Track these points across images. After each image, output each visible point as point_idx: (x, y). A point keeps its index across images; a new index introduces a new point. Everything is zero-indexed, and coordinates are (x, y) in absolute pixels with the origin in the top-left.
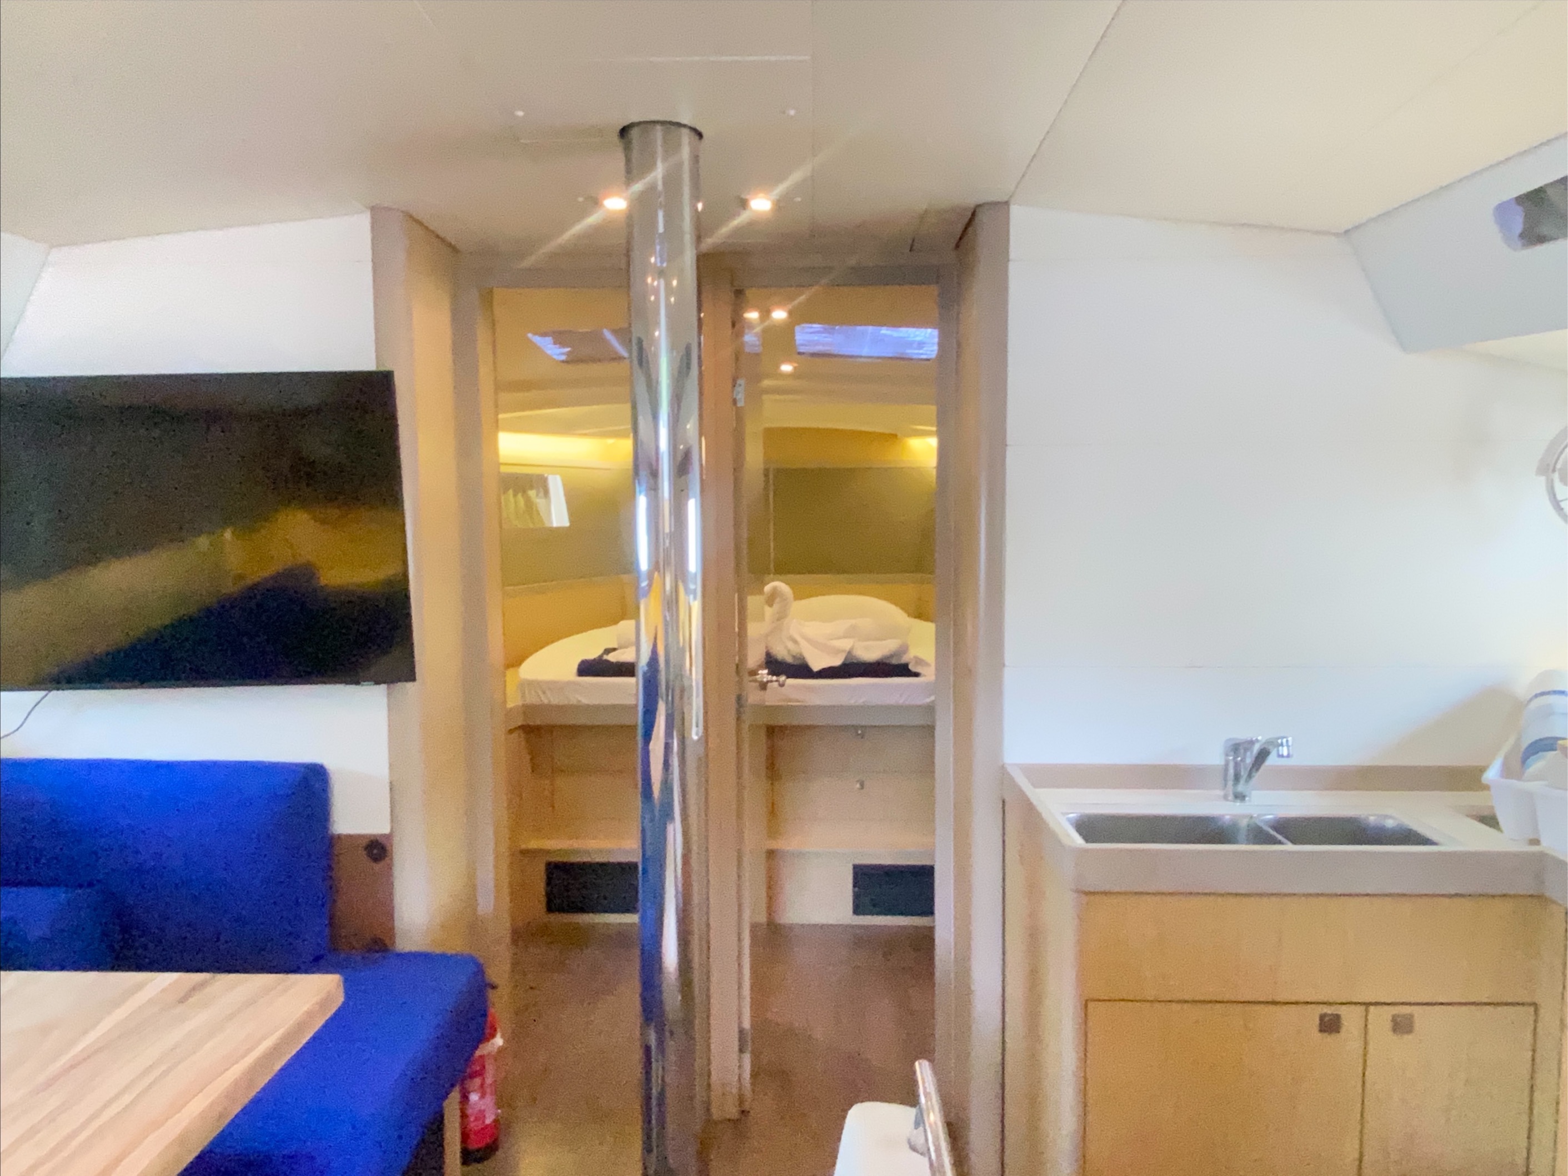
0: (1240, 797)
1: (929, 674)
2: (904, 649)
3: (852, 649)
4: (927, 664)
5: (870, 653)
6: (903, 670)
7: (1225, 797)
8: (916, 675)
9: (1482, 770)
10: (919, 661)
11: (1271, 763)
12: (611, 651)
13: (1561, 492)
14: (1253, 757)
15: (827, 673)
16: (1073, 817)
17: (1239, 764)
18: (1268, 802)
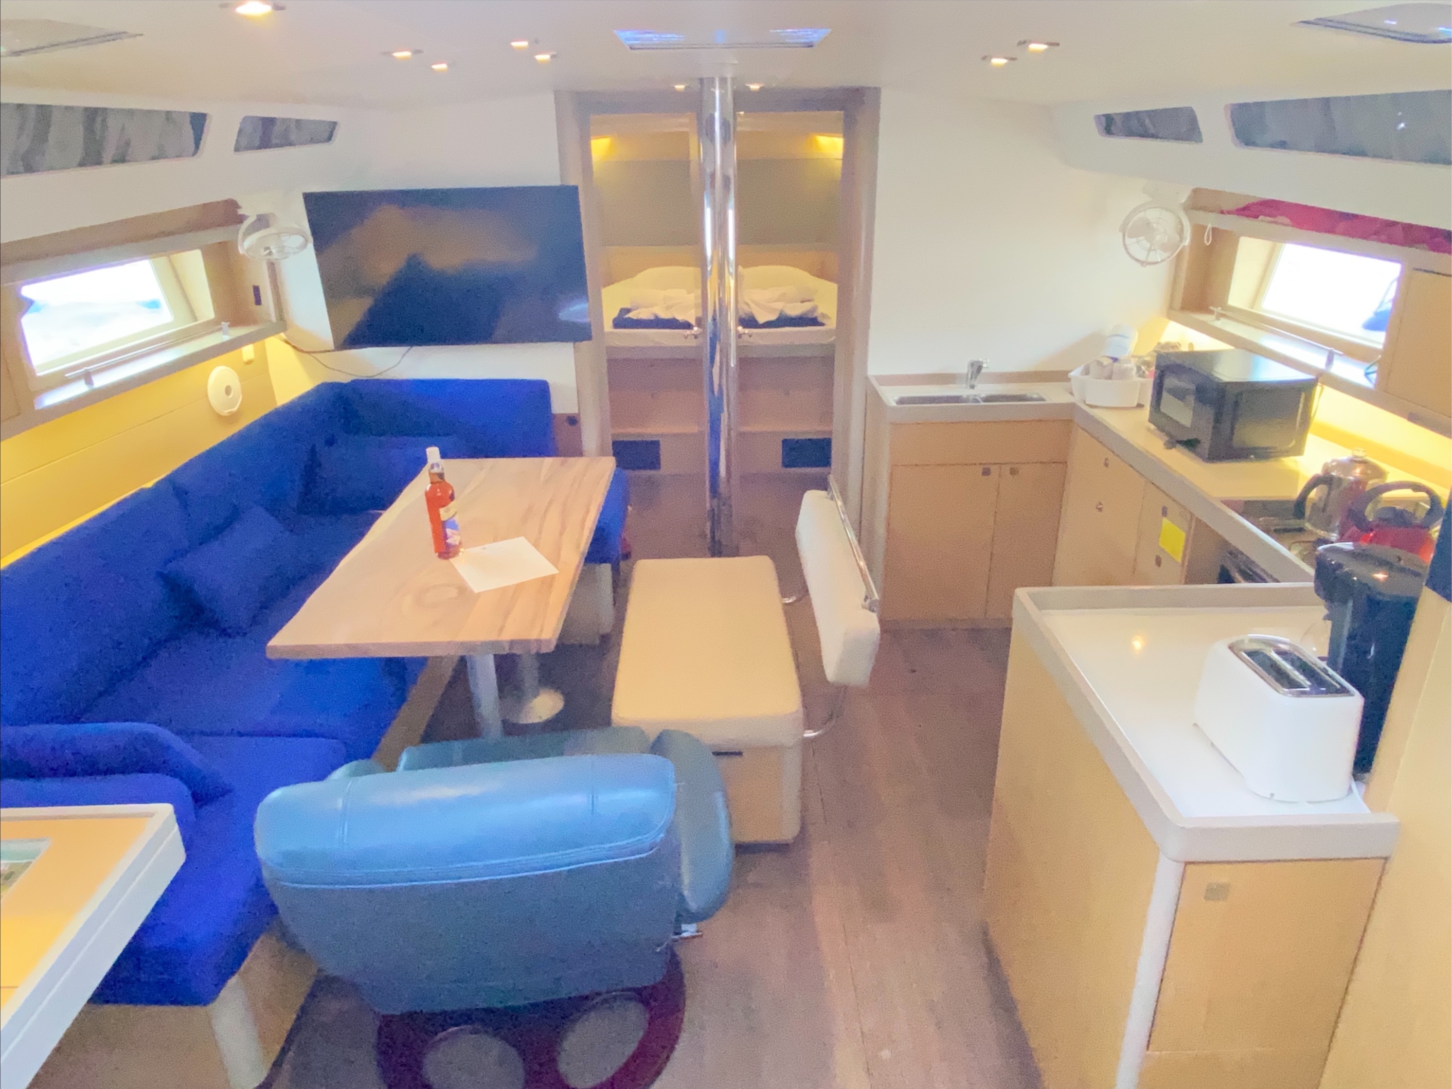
0: (973, 387)
1: (831, 325)
2: (814, 309)
3: (783, 308)
4: (829, 318)
5: (795, 310)
6: (814, 322)
7: (966, 388)
8: (822, 324)
9: (1069, 372)
10: (823, 315)
11: (983, 371)
12: (628, 311)
13: (1128, 241)
14: (977, 368)
15: (768, 325)
16: (896, 398)
17: (973, 372)
18: (984, 389)
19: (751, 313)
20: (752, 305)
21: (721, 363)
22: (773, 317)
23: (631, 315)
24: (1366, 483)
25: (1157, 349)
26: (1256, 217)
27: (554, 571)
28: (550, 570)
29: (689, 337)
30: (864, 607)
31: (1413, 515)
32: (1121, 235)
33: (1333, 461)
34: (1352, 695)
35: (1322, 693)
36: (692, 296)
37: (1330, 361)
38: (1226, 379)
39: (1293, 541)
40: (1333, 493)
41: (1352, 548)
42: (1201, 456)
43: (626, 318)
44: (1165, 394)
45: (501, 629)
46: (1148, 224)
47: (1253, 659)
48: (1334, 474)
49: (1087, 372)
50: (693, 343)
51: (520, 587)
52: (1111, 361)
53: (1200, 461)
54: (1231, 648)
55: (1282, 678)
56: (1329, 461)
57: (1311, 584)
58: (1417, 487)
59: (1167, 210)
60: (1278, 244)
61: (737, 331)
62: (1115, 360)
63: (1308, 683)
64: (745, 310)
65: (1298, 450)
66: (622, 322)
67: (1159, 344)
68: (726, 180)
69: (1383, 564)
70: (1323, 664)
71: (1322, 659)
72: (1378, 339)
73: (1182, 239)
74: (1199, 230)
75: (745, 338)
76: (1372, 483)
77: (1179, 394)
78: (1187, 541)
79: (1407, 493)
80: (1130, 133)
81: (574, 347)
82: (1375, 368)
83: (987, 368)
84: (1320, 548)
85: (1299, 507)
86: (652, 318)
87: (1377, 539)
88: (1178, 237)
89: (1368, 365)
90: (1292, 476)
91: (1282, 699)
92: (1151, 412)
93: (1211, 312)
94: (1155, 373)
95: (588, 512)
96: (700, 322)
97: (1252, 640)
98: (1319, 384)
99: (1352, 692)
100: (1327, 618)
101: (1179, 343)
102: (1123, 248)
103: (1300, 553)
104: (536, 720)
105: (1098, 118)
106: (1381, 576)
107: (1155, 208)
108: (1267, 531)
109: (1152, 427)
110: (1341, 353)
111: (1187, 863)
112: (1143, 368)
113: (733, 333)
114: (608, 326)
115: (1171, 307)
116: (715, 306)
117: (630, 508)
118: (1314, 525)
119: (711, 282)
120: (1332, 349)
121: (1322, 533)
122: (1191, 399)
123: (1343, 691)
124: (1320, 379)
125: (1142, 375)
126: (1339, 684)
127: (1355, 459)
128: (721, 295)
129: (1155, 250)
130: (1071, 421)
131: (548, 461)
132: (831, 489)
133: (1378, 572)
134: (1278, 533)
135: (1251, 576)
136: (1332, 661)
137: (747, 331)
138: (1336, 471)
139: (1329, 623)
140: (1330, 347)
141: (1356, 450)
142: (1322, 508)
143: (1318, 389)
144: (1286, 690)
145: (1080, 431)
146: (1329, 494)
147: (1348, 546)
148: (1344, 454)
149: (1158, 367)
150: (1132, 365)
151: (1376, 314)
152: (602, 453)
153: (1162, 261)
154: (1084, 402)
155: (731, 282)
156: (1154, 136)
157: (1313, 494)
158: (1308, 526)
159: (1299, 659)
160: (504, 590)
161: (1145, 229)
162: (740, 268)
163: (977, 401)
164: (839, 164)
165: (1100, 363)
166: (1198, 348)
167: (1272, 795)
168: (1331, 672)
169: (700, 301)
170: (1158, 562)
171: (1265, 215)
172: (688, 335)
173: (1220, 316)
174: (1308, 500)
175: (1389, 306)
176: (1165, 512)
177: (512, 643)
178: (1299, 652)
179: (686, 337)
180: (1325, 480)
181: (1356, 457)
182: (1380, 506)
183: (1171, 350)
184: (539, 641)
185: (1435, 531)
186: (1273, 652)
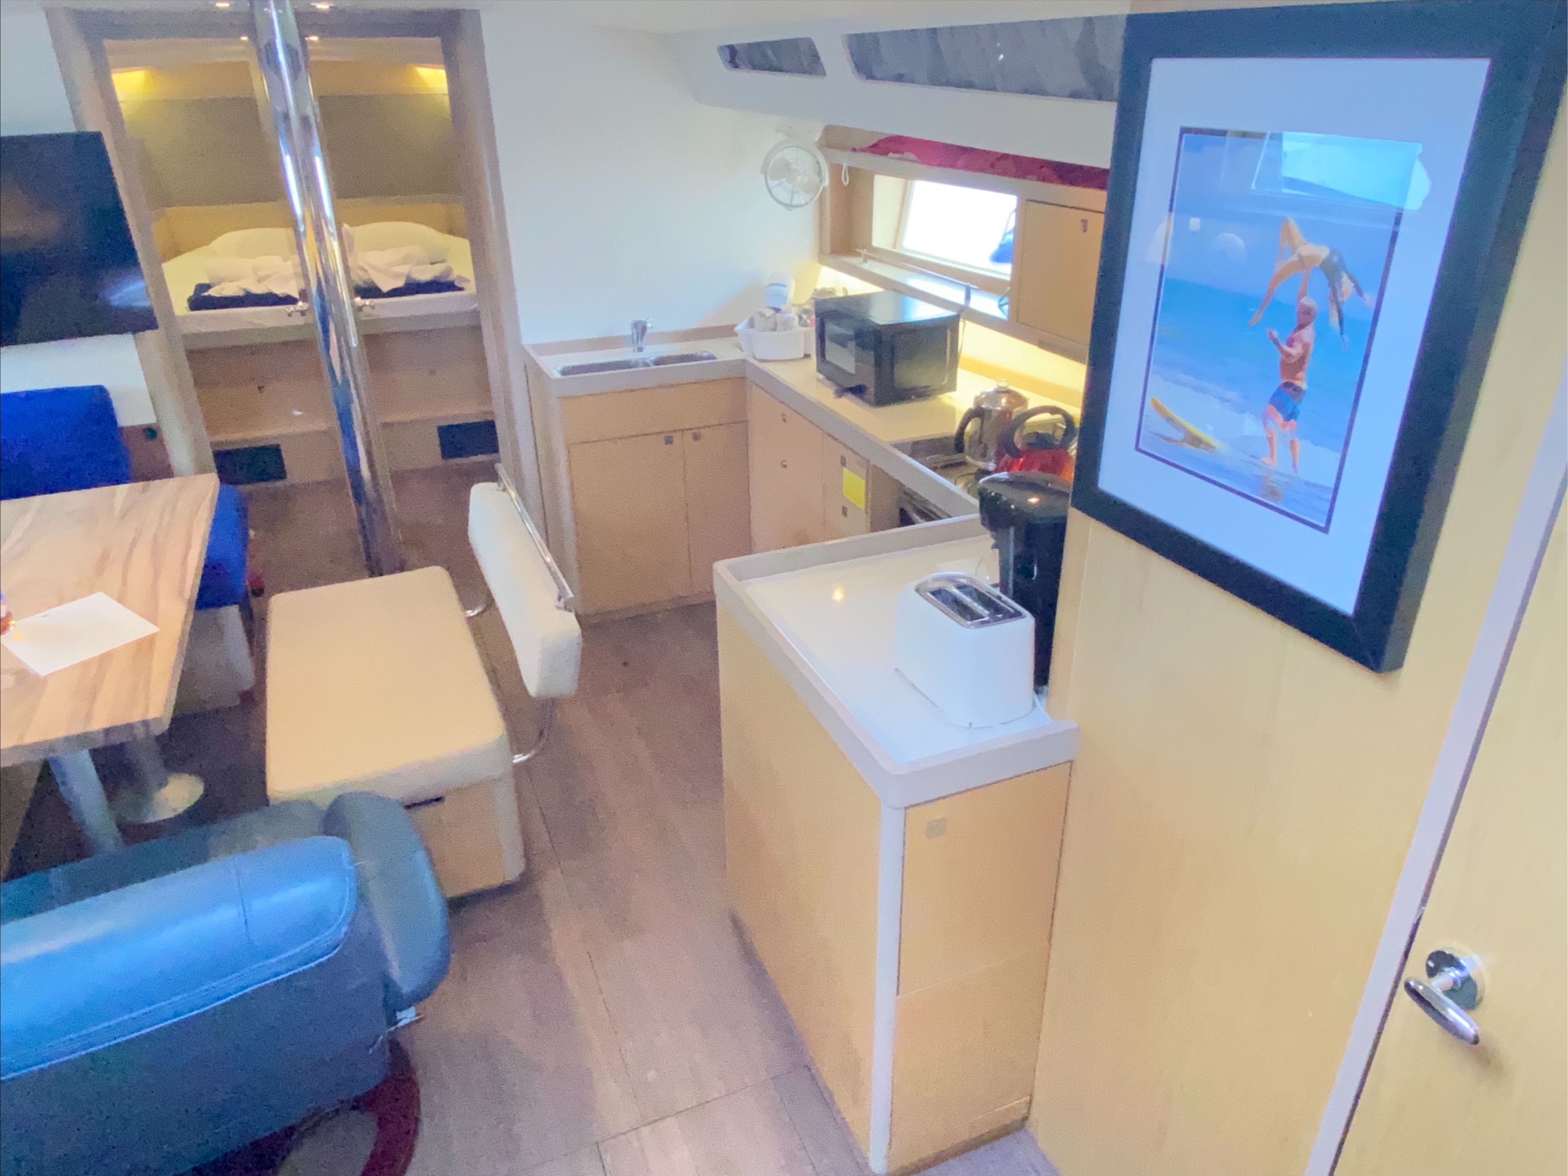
0: (640, 350)
1: (471, 288)
2: (448, 271)
3: (410, 272)
4: (467, 280)
5: (425, 274)
6: (451, 287)
7: (634, 351)
8: (461, 289)
9: (734, 326)
10: (460, 277)
11: (649, 331)
12: (208, 287)
13: (771, 183)
14: (641, 329)
15: (395, 293)
16: (560, 368)
17: (637, 333)
18: (652, 351)
19: (370, 279)
20: (370, 270)
21: (339, 341)
22: (400, 283)
23: (212, 292)
24: (1011, 413)
25: (815, 296)
26: (886, 154)
27: (151, 629)
28: (147, 629)
29: (293, 315)
30: (558, 608)
31: (1053, 436)
32: (762, 177)
33: (982, 393)
34: (1024, 617)
35: (1000, 619)
36: (289, 263)
37: (968, 297)
38: (881, 322)
39: (958, 475)
40: (985, 424)
41: (1007, 477)
42: (869, 402)
43: (204, 297)
44: (828, 343)
45: (89, 717)
46: (787, 164)
47: (937, 598)
48: (983, 406)
49: (751, 324)
50: (299, 321)
51: (105, 659)
52: (772, 312)
53: (868, 406)
54: (917, 590)
55: (964, 612)
56: (978, 394)
57: (977, 515)
58: (1054, 410)
59: (802, 149)
60: (910, 181)
61: (353, 305)
62: (777, 310)
63: (987, 612)
64: (359, 278)
65: (952, 387)
66: (201, 301)
67: (816, 290)
68: (305, 121)
69: (1034, 487)
70: (997, 591)
71: (995, 586)
72: (1005, 271)
73: (821, 181)
74: (836, 170)
75: (367, 310)
76: (1017, 411)
77: (841, 341)
78: (867, 487)
79: (1046, 416)
80: (755, 67)
81: (135, 339)
82: (1006, 300)
83: (652, 327)
84: (981, 481)
85: (958, 443)
86: (241, 293)
87: (1026, 466)
88: (817, 179)
89: (1000, 298)
90: (951, 411)
91: (967, 632)
92: (818, 361)
93: (858, 255)
94: (816, 321)
95: (188, 546)
96: (304, 295)
97: (936, 579)
98: (961, 319)
99: (1023, 614)
100: (995, 546)
101: (833, 289)
102: (766, 191)
103: (966, 485)
104: (171, 815)
105: (721, 49)
106: (1034, 500)
107: (792, 147)
108: (935, 469)
109: (821, 376)
110: (976, 287)
111: (906, 808)
112: (804, 316)
113: (347, 306)
114: (180, 307)
115: (821, 252)
116: (318, 274)
117: (252, 533)
118: (973, 457)
119: (307, 247)
120: (968, 284)
121: (981, 464)
122: (852, 345)
123: (1017, 615)
124: (962, 314)
125: (805, 325)
126: (1013, 608)
127: (999, 390)
128: (324, 262)
129: (797, 192)
130: (744, 378)
131: (122, 490)
132: (501, 480)
133: (1032, 497)
134: (945, 468)
135: (928, 515)
136: (1003, 586)
137: (367, 302)
138: (985, 403)
139: (997, 551)
140: (966, 282)
141: (1000, 381)
142: (979, 439)
143: (961, 324)
144: (969, 622)
145: (754, 387)
146: (982, 427)
147: (1003, 475)
148: (990, 386)
149: (817, 315)
150: (793, 314)
151: (1001, 246)
152: (201, 470)
153: (807, 203)
154: (755, 358)
155: (334, 245)
156: (780, 70)
157: (969, 428)
158: (968, 459)
159: (976, 590)
160: (85, 665)
161: (785, 170)
162: (346, 227)
163: (648, 365)
164: (446, 100)
165: (762, 315)
166: (851, 293)
167: (971, 724)
168: (1004, 598)
169: (299, 270)
170: (844, 512)
171: (894, 152)
172: (292, 312)
173: (867, 258)
174: (965, 434)
175: (1010, 237)
176: (843, 462)
177: (107, 732)
178: (976, 584)
179: (290, 315)
180: (977, 413)
181: (1001, 388)
182: (1026, 432)
183: (827, 297)
184: (145, 723)
185: (1073, 450)
186: (953, 587)
